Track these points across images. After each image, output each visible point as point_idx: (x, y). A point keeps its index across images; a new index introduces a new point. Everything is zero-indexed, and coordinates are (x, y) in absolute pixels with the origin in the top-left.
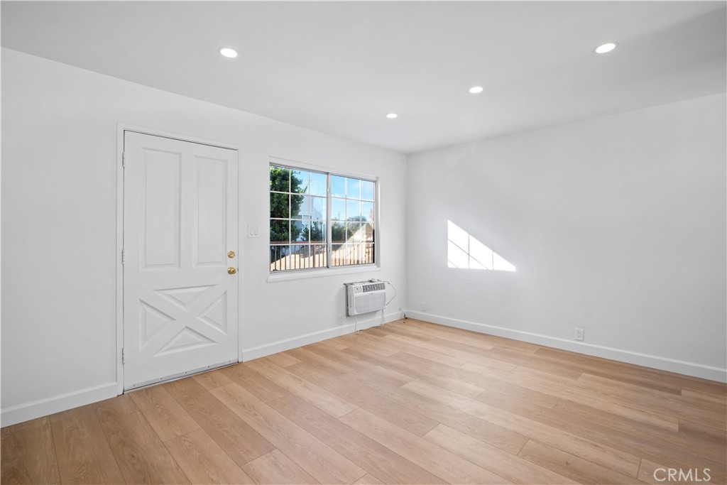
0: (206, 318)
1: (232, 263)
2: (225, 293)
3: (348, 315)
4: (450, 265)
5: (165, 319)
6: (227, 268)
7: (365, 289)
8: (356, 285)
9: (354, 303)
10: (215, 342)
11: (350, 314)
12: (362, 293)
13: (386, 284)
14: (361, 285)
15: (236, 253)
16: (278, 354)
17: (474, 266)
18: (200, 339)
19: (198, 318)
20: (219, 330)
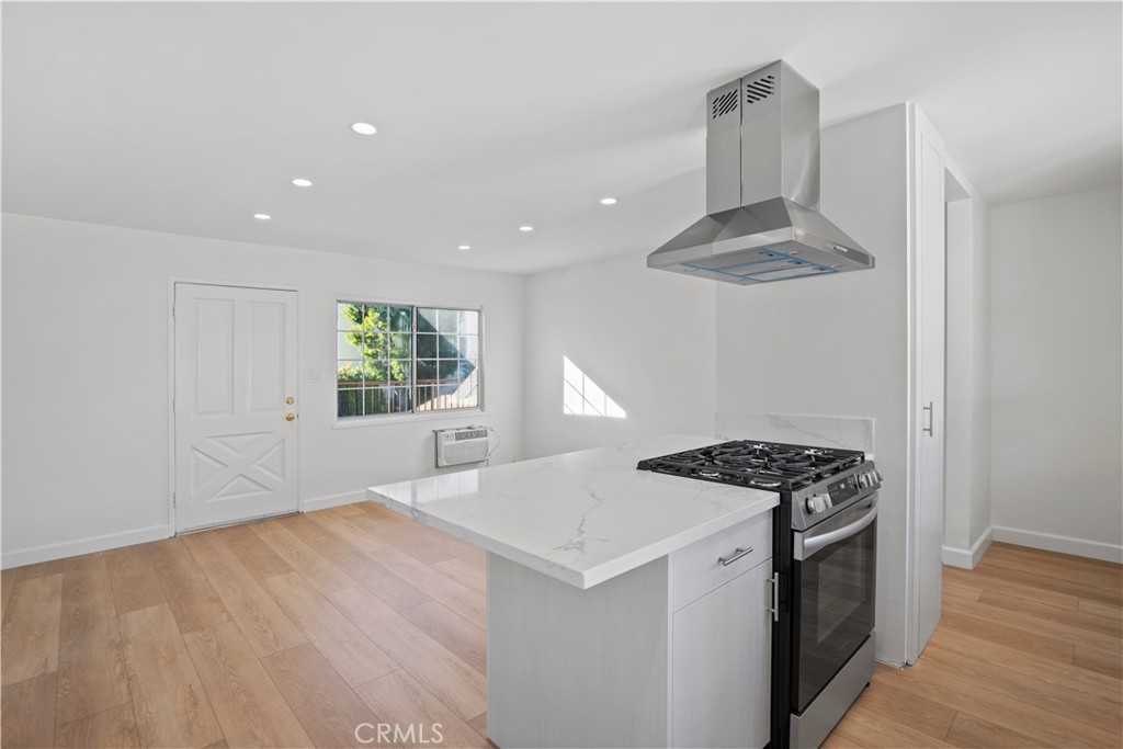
0: (261, 465)
1: (291, 410)
2: (283, 440)
3: (437, 466)
4: (566, 411)
5: (218, 466)
6: (285, 415)
7: (459, 436)
8: (447, 433)
9: (442, 452)
10: (270, 490)
11: (440, 465)
12: (455, 442)
13: (489, 431)
14: (454, 432)
15: (295, 399)
16: (345, 506)
17: (589, 411)
18: (254, 487)
19: (254, 465)
20: (277, 478)
